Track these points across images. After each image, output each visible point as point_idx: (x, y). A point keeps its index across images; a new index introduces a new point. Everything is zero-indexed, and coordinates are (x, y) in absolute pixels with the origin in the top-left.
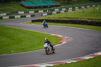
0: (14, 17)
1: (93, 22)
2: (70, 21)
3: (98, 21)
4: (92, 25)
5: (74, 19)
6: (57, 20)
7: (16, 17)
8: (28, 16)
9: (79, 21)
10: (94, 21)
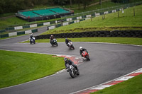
0: (7, 36)
1: (118, 32)
2: (85, 33)
3: (124, 29)
4: (116, 36)
5: (91, 30)
6: (66, 34)
7: (10, 34)
8: (28, 32)
9: (97, 32)
10: (118, 29)
